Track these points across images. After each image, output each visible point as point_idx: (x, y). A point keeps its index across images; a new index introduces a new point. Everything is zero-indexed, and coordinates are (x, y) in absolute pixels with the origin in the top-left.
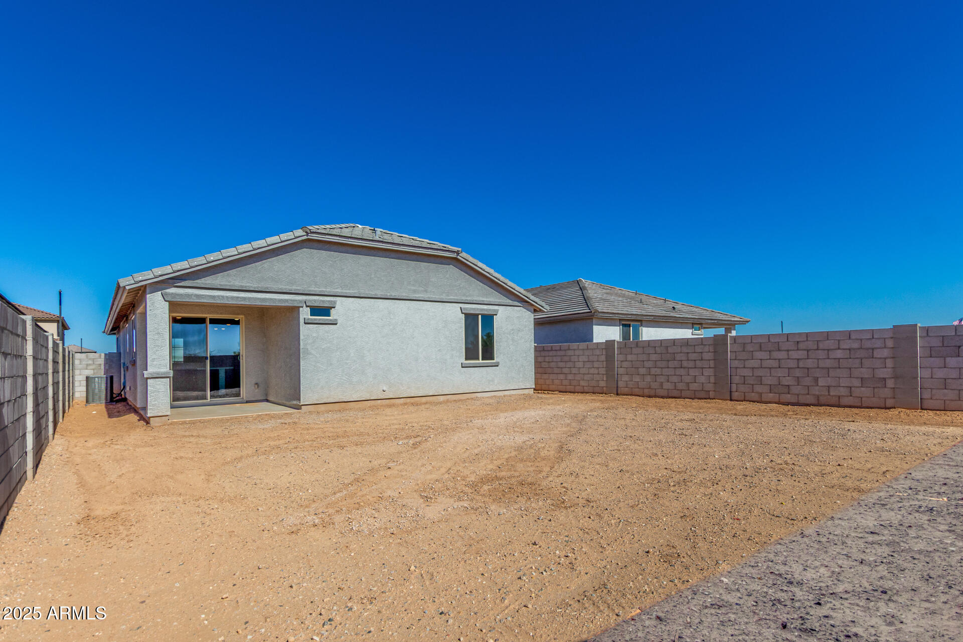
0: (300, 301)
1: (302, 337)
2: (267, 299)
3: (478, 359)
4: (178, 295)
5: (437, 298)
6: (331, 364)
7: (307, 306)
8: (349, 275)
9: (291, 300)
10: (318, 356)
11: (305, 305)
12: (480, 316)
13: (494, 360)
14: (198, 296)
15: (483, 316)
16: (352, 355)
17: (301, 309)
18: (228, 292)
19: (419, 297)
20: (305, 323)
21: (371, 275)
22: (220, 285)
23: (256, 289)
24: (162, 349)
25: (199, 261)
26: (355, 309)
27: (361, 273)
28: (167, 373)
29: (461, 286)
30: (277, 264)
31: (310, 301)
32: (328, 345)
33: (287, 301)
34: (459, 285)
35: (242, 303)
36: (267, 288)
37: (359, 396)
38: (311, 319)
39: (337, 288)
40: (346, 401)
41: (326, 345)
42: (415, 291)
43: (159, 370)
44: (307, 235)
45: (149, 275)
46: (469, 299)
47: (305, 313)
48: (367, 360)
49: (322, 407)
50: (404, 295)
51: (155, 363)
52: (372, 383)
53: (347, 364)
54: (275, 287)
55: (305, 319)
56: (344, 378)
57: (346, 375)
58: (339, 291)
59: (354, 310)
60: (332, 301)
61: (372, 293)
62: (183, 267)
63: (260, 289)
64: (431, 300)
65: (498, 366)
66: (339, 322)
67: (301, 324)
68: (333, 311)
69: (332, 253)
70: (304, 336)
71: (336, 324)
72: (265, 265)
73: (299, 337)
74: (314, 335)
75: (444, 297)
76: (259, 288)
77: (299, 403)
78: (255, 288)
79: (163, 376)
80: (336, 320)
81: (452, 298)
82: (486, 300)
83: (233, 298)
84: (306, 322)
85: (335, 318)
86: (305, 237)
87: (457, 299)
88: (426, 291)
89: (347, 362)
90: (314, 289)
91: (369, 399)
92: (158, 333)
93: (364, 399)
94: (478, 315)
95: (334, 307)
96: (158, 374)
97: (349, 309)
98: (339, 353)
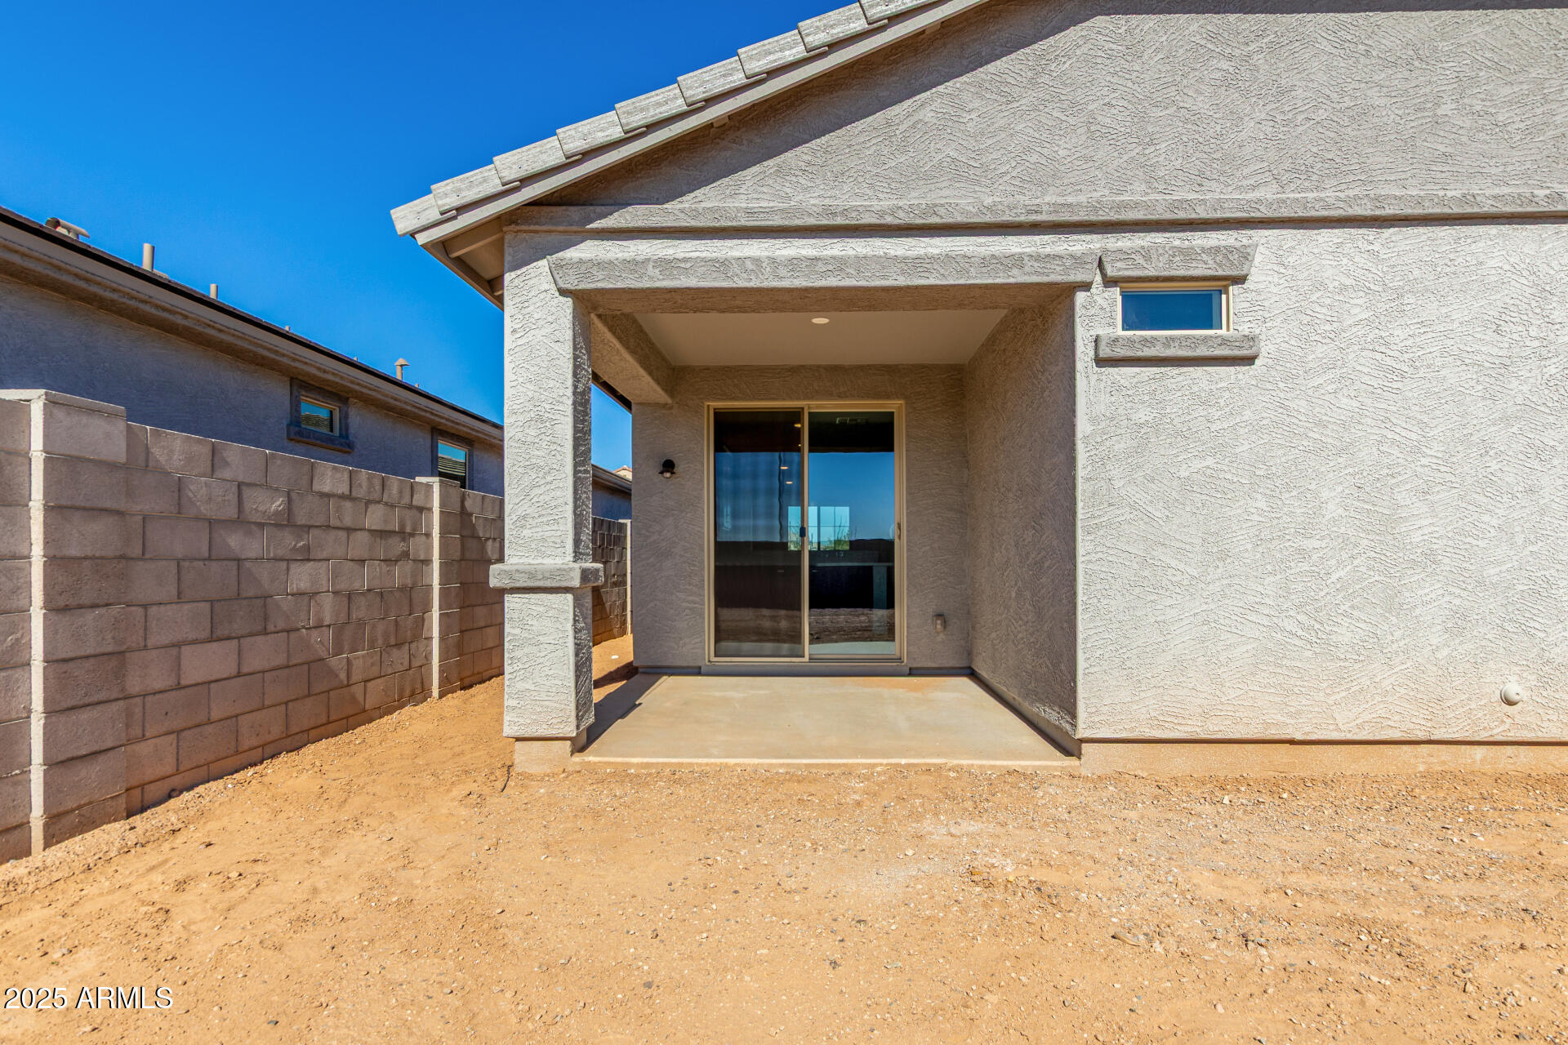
0: (1078, 260)
1: (1083, 426)
2: (933, 259)
4: (600, 265)
6: (1223, 556)
7: (1109, 282)
8: (1322, 114)
9: (1037, 258)
10: (1158, 512)
11: (1098, 278)
14: (666, 264)
16: (1333, 510)
17: (1081, 297)
20: (1101, 362)
21: (1437, 105)
22: (750, 212)
23: (889, 220)
24: (549, 479)
25: (659, 104)
26: (1348, 282)
27: (1382, 101)
28: (562, 572)
30: (977, 103)
31: (1125, 255)
32: (1210, 461)
33: (1018, 261)
35: (832, 282)
36: (933, 209)
37: (1366, 716)
38: (1132, 343)
39: (1254, 188)
40: (1298, 736)
41: (1197, 465)
43: (540, 561)
45: (485, 180)
47: (1100, 318)
48: (1417, 537)
49: (1180, 761)
51: (526, 532)
53: (1303, 554)
54: (964, 205)
55: (1096, 341)
56: (1290, 625)
57: (1299, 607)
58: (1266, 198)
59: (1343, 288)
60: (1230, 250)
61: (1451, 195)
62: (601, 138)
63: (903, 218)
66: (1266, 349)
67: (1079, 366)
68: (1235, 301)
70: (1094, 420)
71: (1249, 360)
72: (927, 115)
73: (1073, 426)
74: (1142, 415)
76: (901, 214)
77: (1068, 727)
78: (882, 215)
79: (548, 584)
80: (1252, 339)
84: (1105, 352)
85: (1245, 329)
89: (1309, 544)
90: (1141, 200)
91: (1421, 735)
92: (540, 419)
93: (1396, 735)
95: (1240, 280)
96: (532, 575)
97: (1321, 286)
98: (1262, 504)
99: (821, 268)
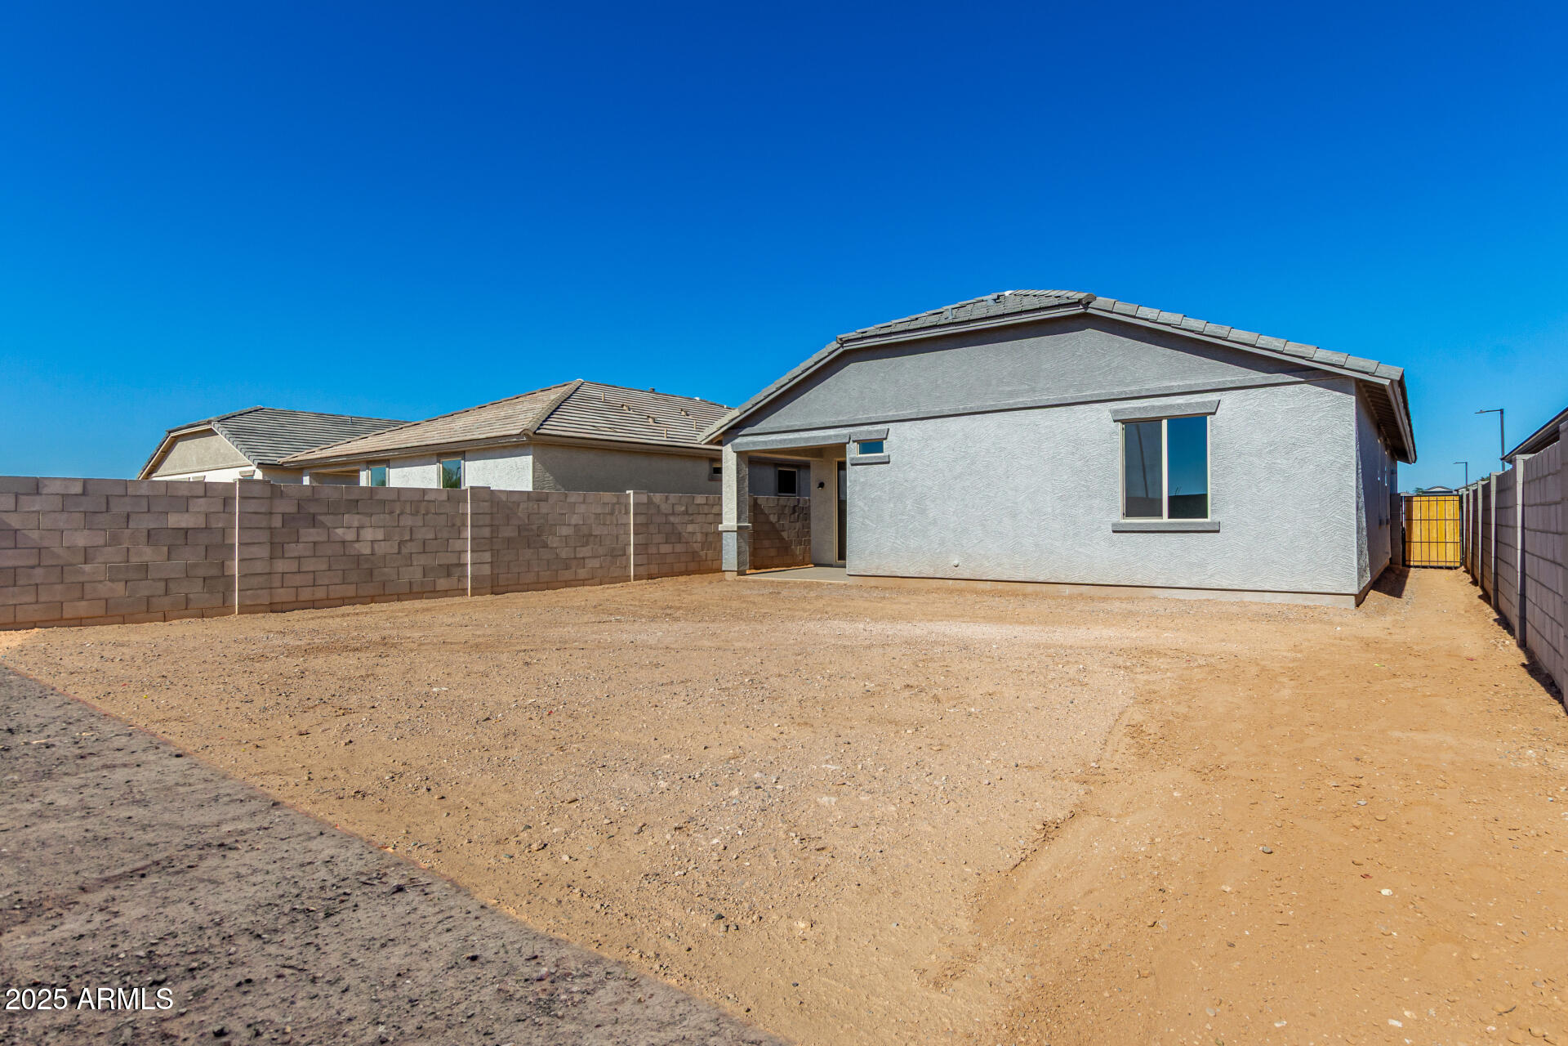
0: (846, 436)
2: (811, 438)
3: (1160, 515)
4: (742, 444)
5: (1052, 398)
6: (882, 521)
7: (854, 441)
9: (836, 436)
10: (866, 509)
11: (851, 440)
12: (1165, 423)
13: (1206, 517)
15: (1174, 421)
16: (909, 507)
17: (847, 446)
18: (779, 435)
19: (1015, 403)
20: (852, 465)
21: (937, 381)
22: (771, 428)
26: (913, 437)
28: (735, 526)
29: (1114, 365)
31: (855, 433)
32: (879, 493)
33: (830, 437)
34: (1108, 366)
35: (789, 446)
36: (810, 424)
37: (917, 570)
38: (861, 458)
39: (889, 411)
41: (876, 494)
42: (1011, 394)
43: (729, 524)
44: (843, 347)
46: (1134, 389)
47: (853, 452)
48: (931, 515)
49: (873, 581)
50: (990, 404)
51: (727, 517)
52: (938, 551)
53: (902, 520)
54: (819, 422)
55: (852, 458)
56: (898, 542)
57: (901, 537)
58: (891, 414)
59: (912, 439)
61: (936, 411)
63: (804, 427)
64: (1040, 405)
65: (1218, 531)
66: (895, 459)
67: (848, 466)
68: (885, 445)
69: (884, 360)
70: (850, 482)
72: (812, 396)
73: (846, 483)
74: (863, 479)
75: (1070, 396)
79: (732, 531)
81: (1088, 394)
82: (1176, 384)
83: (781, 441)
84: (852, 462)
86: (841, 350)
87: (1099, 395)
88: (1033, 390)
89: (903, 517)
90: (862, 417)
91: (933, 576)
93: (926, 576)
94: (1159, 420)
96: (728, 527)
97: (905, 438)
98: (892, 505)
99: (787, 442)
